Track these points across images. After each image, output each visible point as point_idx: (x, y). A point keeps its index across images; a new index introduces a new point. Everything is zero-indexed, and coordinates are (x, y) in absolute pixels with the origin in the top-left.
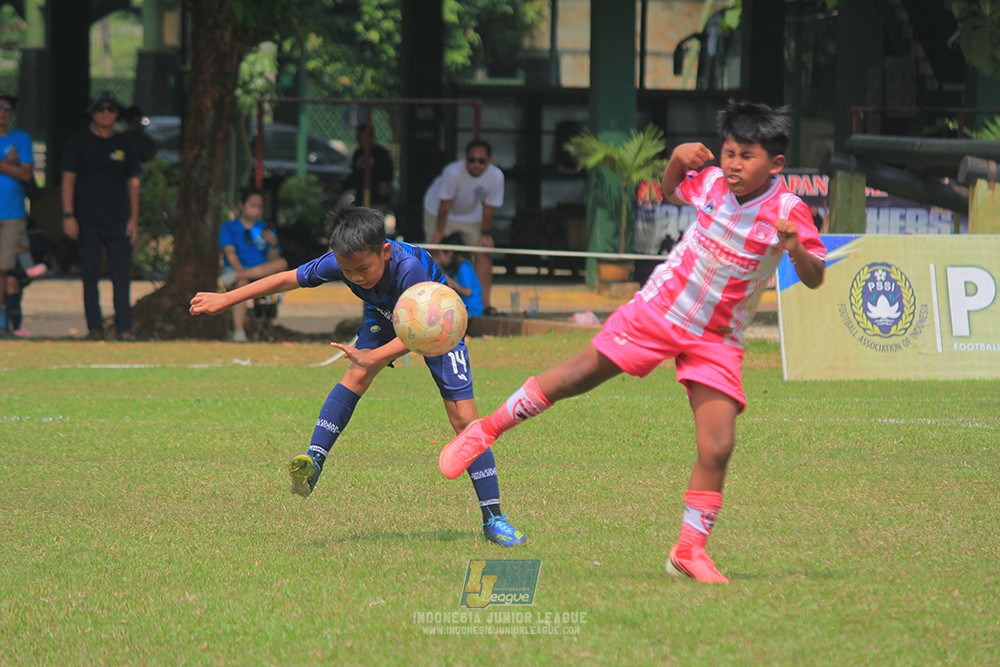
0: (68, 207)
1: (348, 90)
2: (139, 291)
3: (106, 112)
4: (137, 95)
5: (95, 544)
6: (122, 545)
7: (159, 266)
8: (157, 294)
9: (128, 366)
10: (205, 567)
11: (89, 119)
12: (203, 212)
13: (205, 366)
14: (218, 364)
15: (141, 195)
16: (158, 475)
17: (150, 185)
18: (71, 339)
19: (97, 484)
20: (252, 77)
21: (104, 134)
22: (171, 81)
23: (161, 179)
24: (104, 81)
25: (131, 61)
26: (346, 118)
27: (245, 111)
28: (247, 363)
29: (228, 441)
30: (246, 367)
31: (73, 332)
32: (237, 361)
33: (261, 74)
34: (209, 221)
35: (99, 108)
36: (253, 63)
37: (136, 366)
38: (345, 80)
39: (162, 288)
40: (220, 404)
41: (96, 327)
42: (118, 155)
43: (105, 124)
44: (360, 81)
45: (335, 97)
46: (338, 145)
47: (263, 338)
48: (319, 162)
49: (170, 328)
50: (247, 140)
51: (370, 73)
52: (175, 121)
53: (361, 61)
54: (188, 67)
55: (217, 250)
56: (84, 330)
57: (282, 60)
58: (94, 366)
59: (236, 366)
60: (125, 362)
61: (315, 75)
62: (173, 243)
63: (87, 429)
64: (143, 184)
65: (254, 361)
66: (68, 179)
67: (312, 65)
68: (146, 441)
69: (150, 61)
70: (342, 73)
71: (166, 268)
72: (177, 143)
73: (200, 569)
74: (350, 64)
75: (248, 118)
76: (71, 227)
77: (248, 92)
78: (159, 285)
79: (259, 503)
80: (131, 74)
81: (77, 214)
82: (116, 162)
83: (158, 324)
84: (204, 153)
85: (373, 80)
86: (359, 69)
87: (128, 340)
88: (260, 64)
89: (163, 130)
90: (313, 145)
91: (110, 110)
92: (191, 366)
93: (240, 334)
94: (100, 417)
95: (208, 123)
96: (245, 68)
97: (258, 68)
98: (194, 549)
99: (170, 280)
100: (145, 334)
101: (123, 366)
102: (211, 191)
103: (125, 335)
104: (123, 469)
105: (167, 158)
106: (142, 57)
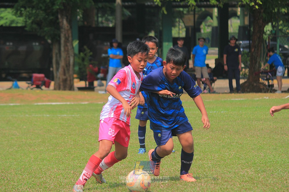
0: (225, 63)
2: (242, 81)
3: (233, 40)
4: (239, 36)
5: (236, 141)
6: (242, 141)
7: (246, 76)
8: (245, 82)
9: (240, 99)
10: (262, 146)
11: (229, 42)
12: (256, 63)
13: (258, 99)
14: (261, 98)
15: (242, 59)
16: (249, 125)
17: (243, 57)
18: (226, 93)
19: (235, 127)
20: (266, 31)
21: (233, 45)
22: (247, 33)
23: (246, 55)
24: (231, 33)
25: (238, 28)
27: (265, 39)
29: (265, 117)
30: (267, 99)
31: (226, 91)
32: (265, 97)
33: (269, 30)
34: (257, 65)
35: (231, 39)
36: (267, 28)
37: (242, 99)
38: (288, 31)
39: (246, 81)
40: (262, 108)
41: (232, 90)
42: (236, 50)
43: (232, 43)
45: (285, 35)
46: (286, 46)
47: (271, 92)
48: (282, 50)
49: (249, 90)
50: (266, 46)
52: (248, 42)
54: (252, 29)
56: (229, 91)
57: (273, 27)
58: (232, 99)
59: (265, 99)
60: (239, 98)
61: (281, 30)
62: (249, 70)
63: (231, 114)
64: (242, 56)
65: (269, 97)
66: (225, 56)
67: (280, 28)
68: (245, 117)
69: (242, 29)
70: (287, 29)
71: (247, 76)
72: (249, 47)
73: (261, 147)
75: (266, 41)
76: (226, 67)
77: (266, 34)
78: (246, 80)
80: (237, 31)
81: (227, 64)
82: (236, 52)
83: (246, 89)
84: (256, 49)
87: (240, 93)
88: (268, 28)
89: (245, 44)
90: (280, 46)
91: (234, 40)
92: (254, 99)
94: (234, 111)
95: (257, 42)
96: (265, 29)
97: (268, 29)
98: (259, 142)
99: (248, 79)
100: (244, 91)
102: (258, 58)
103: (239, 92)
104: (241, 123)
105: (247, 50)
106: (240, 27)
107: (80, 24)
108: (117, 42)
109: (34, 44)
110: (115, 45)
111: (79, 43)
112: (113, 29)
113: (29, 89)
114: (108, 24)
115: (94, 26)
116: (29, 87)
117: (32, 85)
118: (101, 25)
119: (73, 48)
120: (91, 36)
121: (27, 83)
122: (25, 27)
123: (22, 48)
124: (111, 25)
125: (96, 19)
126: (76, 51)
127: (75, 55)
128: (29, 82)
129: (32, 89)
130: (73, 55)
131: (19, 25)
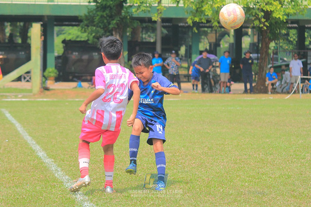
1: (287, 49)
8: (256, 85)
12: (263, 71)
13: (264, 99)
14: (267, 98)
18: (240, 94)
20: (271, 47)
21: (248, 58)
22: (255, 48)
25: (249, 45)
26: (287, 54)
28: (272, 98)
31: (241, 92)
32: (270, 98)
34: (264, 72)
37: (252, 99)
38: (287, 47)
40: (268, 105)
41: (246, 91)
42: (250, 61)
44: (289, 47)
45: (285, 50)
46: (285, 59)
47: (274, 93)
48: (282, 62)
49: (257, 92)
50: (270, 59)
51: (291, 46)
52: (256, 55)
53: (289, 43)
54: (260, 45)
55: (265, 78)
57: (276, 44)
58: (245, 99)
61: (281, 47)
62: (258, 77)
63: (245, 110)
65: (273, 98)
66: (241, 66)
67: (281, 44)
68: (256, 112)
69: (253, 45)
70: (286, 46)
71: (257, 81)
72: (257, 59)
74: (287, 44)
77: (270, 50)
79: (277, 123)
80: (248, 47)
84: (263, 61)
85: (292, 47)
86: (289, 45)
88: (272, 45)
90: (281, 59)
91: (249, 53)
92: (262, 99)
93: (270, 93)
94: (247, 108)
95: (264, 55)
96: (270, 46)
99: (257, 83)
100: (255, 93)
101: (251, 99)
102: (264, 67)
106: (250, 44)
107: (129, 39)
108: (158, 53)
109: (94, 54)
110: (156, 55)
111: (128, 54)
112: (154, 43)
113: (90, 88)
114: (150, 39)
115: (139, 41)
116: (89, 87)
117: (92, 85)
118: (144, 40)
119: (124, 57)
120: (137, 49)
121: (88, 83)
122: (88, 40)
123: (85, 57)
124: (152, 41)
125: (141, 35)
126: (126, 60)
127: (125, 63)
128: (90, 83)
129: (92, 88)
130: (124, 63)
131: (82, 39)
